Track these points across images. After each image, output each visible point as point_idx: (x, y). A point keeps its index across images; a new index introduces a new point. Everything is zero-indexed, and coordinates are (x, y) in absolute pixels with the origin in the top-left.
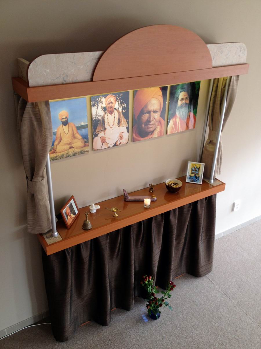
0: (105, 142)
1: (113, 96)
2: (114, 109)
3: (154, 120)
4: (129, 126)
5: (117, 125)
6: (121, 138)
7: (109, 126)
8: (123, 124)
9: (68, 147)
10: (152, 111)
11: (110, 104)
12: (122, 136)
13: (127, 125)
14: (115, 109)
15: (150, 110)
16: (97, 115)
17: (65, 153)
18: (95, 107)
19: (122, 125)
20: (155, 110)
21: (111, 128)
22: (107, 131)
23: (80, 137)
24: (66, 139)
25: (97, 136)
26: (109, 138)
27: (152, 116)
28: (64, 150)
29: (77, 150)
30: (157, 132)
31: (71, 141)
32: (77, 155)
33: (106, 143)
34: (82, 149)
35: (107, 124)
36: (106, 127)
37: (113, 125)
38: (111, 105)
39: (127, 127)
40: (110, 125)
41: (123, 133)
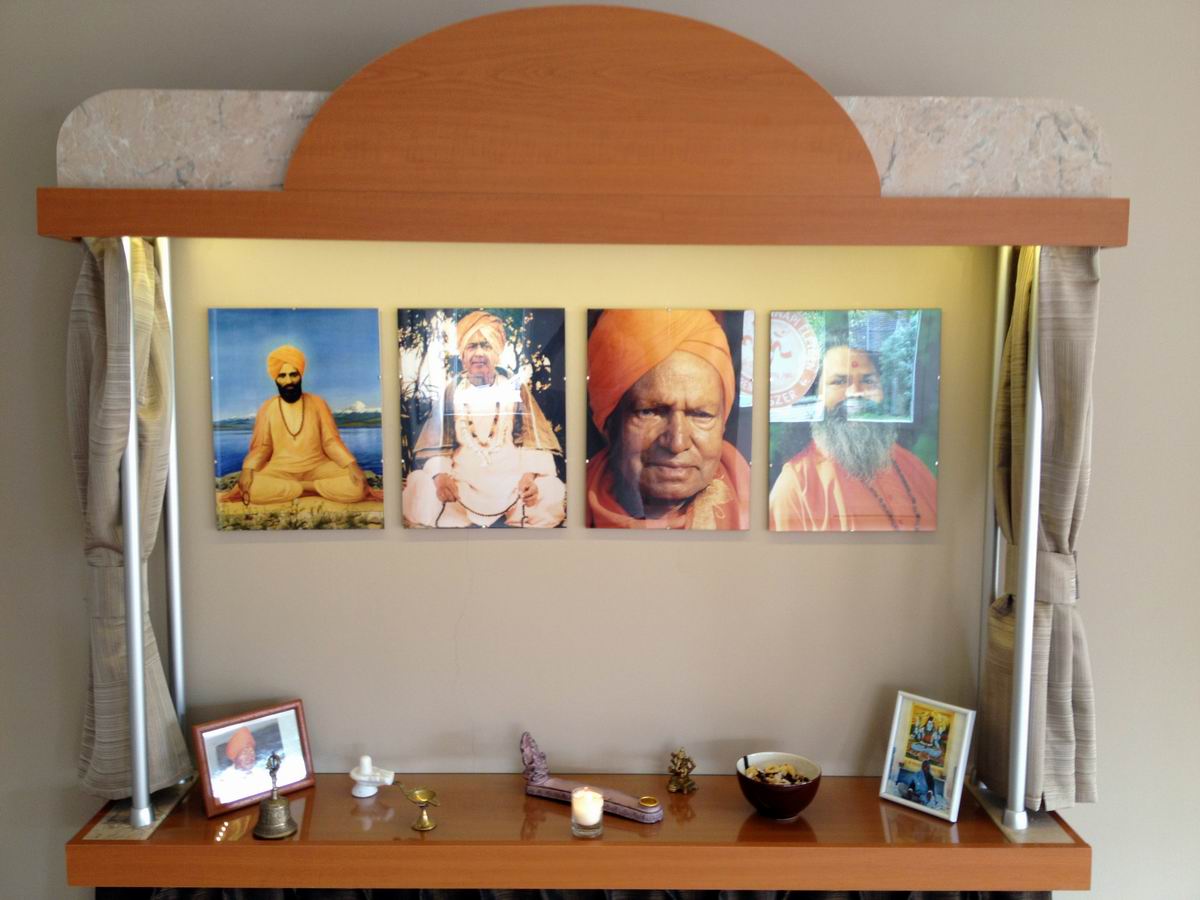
0: (455, 499)
1: (493, 318)
2: (495, 371)
3: (693, 449)
4: (564, 454)
5: (509, 437)
6: (529, 497)
7: (474, 436)
8: (537, 439)
9: (297, 487)
10: (680, 405)
11: (479, 346)
12: (536, 492)
13: (558, 447)
14: (503, 372)
15: (670, 402)
16: (421, 381)
17: (282, 510)
18: (415, 351)
19: (531, 442)
20: (693, 404)
21: (484, 445)
22: (461, 456)
23: (348, 459)
24: (292, 454)
25: (422, 468)
26: (471, 487)
27: (680, 428)
28: (279, 495)
29: (332, 509)
30: (715, 509)
31: (310, 468)
32: (332, 528)
33: (457, 502)
34: (353, 509)
35: (464, 425)
36: (460, 439)
37: (491, 435)
38: (480, 351)
39: (554, 456)
40: (476, 433)
41: (538, 479)
